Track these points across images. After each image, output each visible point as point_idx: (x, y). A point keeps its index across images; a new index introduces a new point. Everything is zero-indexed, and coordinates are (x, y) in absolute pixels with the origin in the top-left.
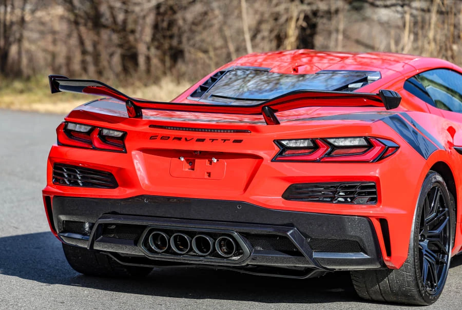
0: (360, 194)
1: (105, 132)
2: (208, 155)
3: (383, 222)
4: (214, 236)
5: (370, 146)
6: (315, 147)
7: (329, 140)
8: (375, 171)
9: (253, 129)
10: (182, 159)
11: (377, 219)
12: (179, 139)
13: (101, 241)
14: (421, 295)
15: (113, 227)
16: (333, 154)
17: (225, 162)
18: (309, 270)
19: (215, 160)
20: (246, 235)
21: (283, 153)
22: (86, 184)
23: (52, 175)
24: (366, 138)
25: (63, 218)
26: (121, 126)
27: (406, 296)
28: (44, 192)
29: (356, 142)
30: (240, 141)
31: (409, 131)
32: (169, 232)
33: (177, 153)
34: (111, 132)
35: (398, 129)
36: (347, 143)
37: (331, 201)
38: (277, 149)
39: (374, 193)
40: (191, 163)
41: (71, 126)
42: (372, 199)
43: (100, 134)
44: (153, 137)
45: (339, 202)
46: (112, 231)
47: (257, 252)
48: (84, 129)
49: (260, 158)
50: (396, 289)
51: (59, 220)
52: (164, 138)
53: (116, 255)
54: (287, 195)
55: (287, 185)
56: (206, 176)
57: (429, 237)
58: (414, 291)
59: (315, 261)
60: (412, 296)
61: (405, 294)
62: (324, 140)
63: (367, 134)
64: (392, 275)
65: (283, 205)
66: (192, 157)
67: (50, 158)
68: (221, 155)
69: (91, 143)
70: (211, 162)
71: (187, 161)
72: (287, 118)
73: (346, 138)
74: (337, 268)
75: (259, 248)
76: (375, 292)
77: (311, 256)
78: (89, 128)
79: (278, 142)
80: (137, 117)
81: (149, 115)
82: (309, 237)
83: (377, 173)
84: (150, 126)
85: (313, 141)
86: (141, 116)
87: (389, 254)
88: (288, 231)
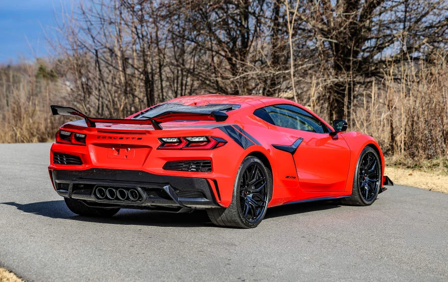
0: (203, 166)
1: (78, 135)
2: (126, 146)
3: (215, 182)
4: (127, 189)
5: (208, 141)
6: (180, 142)
7: (187, 138)
8: (211, 154)
9: (149, 132)
10: (113, 149)
11: (212, 180)
12: (111, 138)
13: (75, 193)
14: (243, 222)
15: (82, 186)
16: (190, 145)
17: (135, 150)
18: (179, 208)
19: (129, 149)
20: (144, 189)
21: (164, 145)
22: (68, 163)
23: (53, 159)
24: (206, 137)
25: (58, 181)
26: (85, 132)
27: (235, 223)
28: (49, 168)
29: (202, 139)
30: (141, 139)
31: (236, 134)
32: (106, 188)
33: (111, 146)
34: (81, 135)
35: (228, 133)
36: (197, 140)
37: (188, 171)
38: (160, 143)
39: (210, 166)
40: (118, 151)
41: (63, 133)
42: (209, 169)
43: (75, 136)
44: (99, 137)
45: (192, 171)
46: (82, 188)
47: (150, 198)
48: (68, 134)
49: (151, 148)
50: (229, 219)
51: (56, 182)
52: (104, 138)
53: (84, 201)
54: (165, 167)
55: (165, 162)
56: (125, 157)
57: (253, 192)
58: (239, 220)
59: (180, 202)
60: (238, 223)
61: (234, 222)
62: (185, 138)
63: (207, 135)
64: (226, 211)
65: (163, 173)
66: (118, 147)
67: (52, 150)
68: (132, 146)
69: (71, 141)
70: (127, 150)
71: (116, 150)
72: (166, 126)
73: (197, 137)
74: (198, 206)
75: (152, 196)
76: (220, 221)
77: (177, 200)
78: (70, 133)
79: (160, 139)
80: (92, 126)
81: (99, 126)
82: (178, 189)
83: (211, 156)
84: (98, 131)
85: (179, 138)
86: (95, 126)
87: (220, 199)
88: (164, 186)
